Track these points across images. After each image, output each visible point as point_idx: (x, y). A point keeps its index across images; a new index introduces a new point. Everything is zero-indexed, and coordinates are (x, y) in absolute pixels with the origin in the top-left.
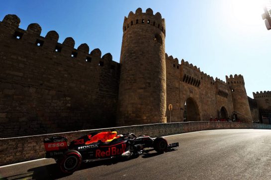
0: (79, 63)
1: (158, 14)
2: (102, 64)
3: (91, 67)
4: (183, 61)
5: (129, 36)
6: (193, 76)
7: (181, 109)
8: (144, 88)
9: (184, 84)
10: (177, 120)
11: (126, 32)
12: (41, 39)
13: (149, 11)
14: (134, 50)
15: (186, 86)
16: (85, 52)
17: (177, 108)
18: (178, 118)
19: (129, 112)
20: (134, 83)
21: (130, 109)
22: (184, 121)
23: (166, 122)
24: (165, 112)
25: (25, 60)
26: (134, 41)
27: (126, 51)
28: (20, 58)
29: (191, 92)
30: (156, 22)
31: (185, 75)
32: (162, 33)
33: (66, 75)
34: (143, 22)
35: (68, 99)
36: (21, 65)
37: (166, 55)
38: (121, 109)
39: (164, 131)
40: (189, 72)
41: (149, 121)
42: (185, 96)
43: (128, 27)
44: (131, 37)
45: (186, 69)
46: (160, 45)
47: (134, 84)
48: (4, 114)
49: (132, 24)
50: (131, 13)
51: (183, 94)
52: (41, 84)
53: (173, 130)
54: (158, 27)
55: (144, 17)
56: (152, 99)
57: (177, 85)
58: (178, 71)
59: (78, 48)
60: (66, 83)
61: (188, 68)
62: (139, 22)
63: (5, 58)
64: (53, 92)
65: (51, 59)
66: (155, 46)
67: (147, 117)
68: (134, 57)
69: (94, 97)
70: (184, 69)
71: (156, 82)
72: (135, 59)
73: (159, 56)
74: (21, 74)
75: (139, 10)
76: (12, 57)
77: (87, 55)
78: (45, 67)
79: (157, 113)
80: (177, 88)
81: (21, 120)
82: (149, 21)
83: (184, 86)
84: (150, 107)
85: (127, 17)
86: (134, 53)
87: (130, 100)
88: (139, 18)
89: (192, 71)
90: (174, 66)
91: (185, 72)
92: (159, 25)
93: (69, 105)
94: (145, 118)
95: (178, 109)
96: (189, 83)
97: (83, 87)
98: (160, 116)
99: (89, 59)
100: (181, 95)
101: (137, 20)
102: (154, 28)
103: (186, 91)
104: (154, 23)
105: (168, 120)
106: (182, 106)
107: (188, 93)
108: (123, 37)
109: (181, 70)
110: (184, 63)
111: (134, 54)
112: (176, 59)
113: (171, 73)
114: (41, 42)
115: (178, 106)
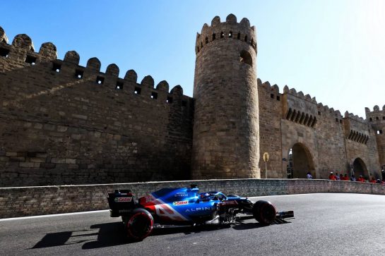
0: (144, 101)
1: (245, 21)
2: (170, 100)
3: (158, 105)
4: (286, 88)
5: (203, 59)
6: (303, 110)
7: (284, 159)
8: (227, 130)
9: (288, 122)
10: (276, 175)
11: (199, 54)
12: (101, 75)
13: (231, 18)
14: (212, 78)
15: (292, 126)
16: (149, 87)
17: (277, 158)
18: (278, 173)
19: (207, 162)
20: (212, 123)
21: (208, 158)
22: (289, 177)
23: (258, 177)
24: (257, 164)
25: (87, 101)
26: (210, 66)
27: (202, 81)
28: (83, 100)
29: (300, 135)
30: (242, 33)
31: (290, 109)
32: (251, 48)
33: (130, 117)
34: (222, 37)
35: (134, 144)
36: (85, 108)
37: (259, 81)
38: (197, 158)
39: (256, 190)
40: (297, 104)
41: (234, 174)
42: (289, 141)
43: (202, 47)
44: (206, 60)
45: (293, 100)
46: (248, 68)
47: (212, 125)
48: (74, 160)
49: (207, 42)
50: (205, 26)
51: (287, 138)
52: (106, 128)
53: (270, 189)
54: (246, 40)
55: (223, 29)
56: (237, 145)
57: (277, 125)
58: (278, 104)
59: (142, 82)
60: (131, 126)
61: (294, 98)
62: (216, 37)
63: (69, 100)
64: (118, 137)
65: (113, 98)
66: (241, 69)
67: (231, 169)
68: (212, 88)
69: (163, 142)
70: (288, 100)
71: (243, 121)
72: (213, 90)
73: (247, 83)
74: (85, 117)
75: (217, 19)
76: (76, 98)
77: (152, 90)
78: (108, 108)
79: (245, 164)
80: (278, 130)
81: (89, 167)
82: (231, 33)
83: (288, 126)
84: (235, 156)
85: (200, 33)
86: (211, 82)
87: (207, 147)
88: (217, 31)
89: (302, 102)
90: (272, 96)
91: (290, 104)
92: (246, 37)
93: (136, 152)
94: (228, 170)
95: (279, 160)
96: (296, 121)
97: (150, 129)
98: (250, 169)
99: (155, 95)
100: (283, 139)
101: (214, 35)
102: (239, 42)
103: (291, 133)
104: (239, 34)
105: (262, 174)
106: (285, 155)
107: (296, 137)
108: (196, 61)
109: (283, 102)
110: (290, 92)
111: (212, 84)
112: (276, 86)
113: (268, 107)
114: (102, 79)
115: (278, 155)
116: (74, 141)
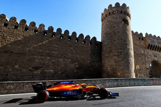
0: (80, 45)
1: (124, 5)
2: (91, 43)
3: (86, 46)
4: (147, 34)
5: (105, 24)
6: (156, 44)
7: (147, 69)
8: (118, 56)
9: (149, 51)
10: (143, 76)
11: (103, 22)
12: (62, 35)
13: (117, 4)
14: (109, 32)
15: (151, 52)
16: (82, 38)
17: (144, 68)
18: (144, 75)
19: (109, 71)
20: (110, 53)
21: (109, 69)
22: (150, 77)
23: (134, 77)
24: (133, 71)
25: (57, 46)
26: (108, 27)
27: (105, 34)
28: (55, 45)
29: (155, 56)
30: (123, 10)
31: (149, 44)
32: (128, 17)
33: (74, 51)
34: (113, 13)
35: (76, 63)
36: (56, 49)
37: (132, 32)
38: (104, 69)
39: (133, 83)
40: (153, 42)
41: (122, 76)
42: (149, 60)
43: (104, 19)
44: (106, 25)
45: (150, 40)
46: (126, 26)
47: (111, 53)
48: (53, 70)
49: (106, 17)
50: (105, 9)
51: (148, 58)
52: (65, 57)
53: (141, 83)
54: (125, 14)
55: (114, 10)
56: (123, 62)
57: (143, 52)
58: (142, 43)
59: (79, 37)
60: (75, 55)
61: (151, 39)
62: (111, 14)
63: (50, 46)
64: (70, 60)
65: (67, 44)
66: (123, 27)
67: (120, 74)
68: (110, 37)
69: (89, 62)
70: (148, 40)
71: (125, 51)
72: (110, 38)
73: (126, 33)
74: (56, 53)
75: (111, 6)
76: (53, 45)
77: (83, 40)
78: (65, 49)
79: (127, 71)
80: (143, 54)
81: (59, 73)
82: (117, 11)
83: (148, 52)
84: (122, 67)
85: (103, 13)
86: (109, 34)
87: (109, 63)
88: (111, 11)
89: (155, 40)
90: (139, 38)
91: (149, 42)
92: (125, 12)
93: (77, 66)
94: (119, 74)
95: (144, 69)
96: (153, 50)
97: (83, 57)
98: (130, 73)
99: (85, 42)
100: (146, 59)
101: (110, 13)
102: (122, 15)
103: (150, 56)
104: (121, 11)
105: (136, 76)
106: (148, 66)
107: (153, 57)
108: (102, 25)
109: (145, 41)
110: (148, 36)
111: (110, 35)
112: (141, 34)
113: (137, 44)
114: (63, 37)
115: (144, 67)
116: (53, 63)
